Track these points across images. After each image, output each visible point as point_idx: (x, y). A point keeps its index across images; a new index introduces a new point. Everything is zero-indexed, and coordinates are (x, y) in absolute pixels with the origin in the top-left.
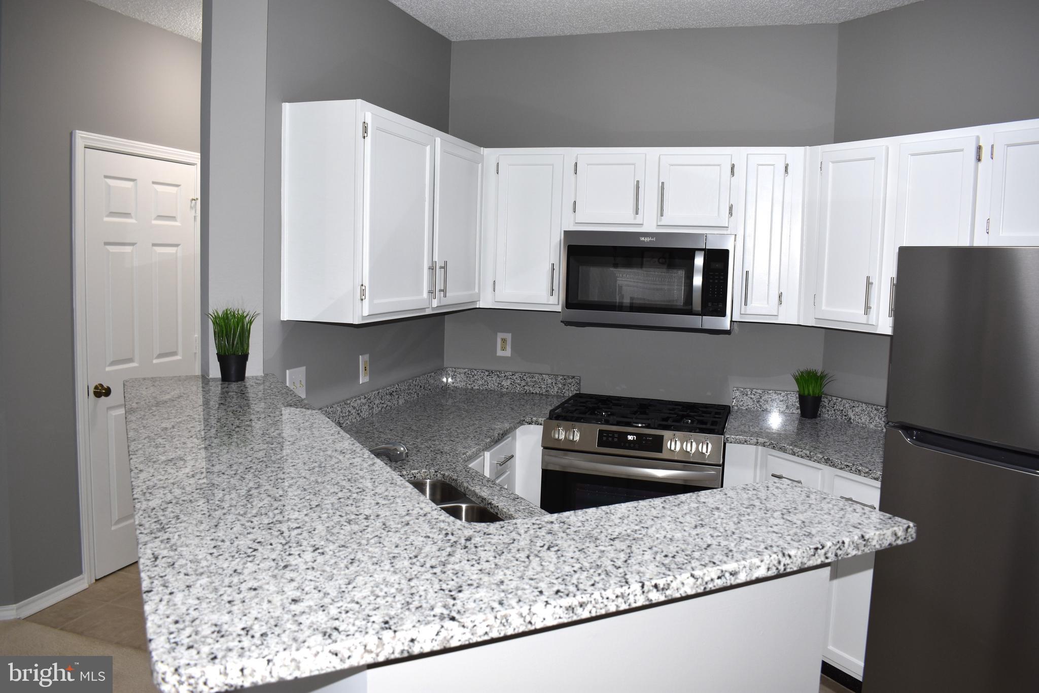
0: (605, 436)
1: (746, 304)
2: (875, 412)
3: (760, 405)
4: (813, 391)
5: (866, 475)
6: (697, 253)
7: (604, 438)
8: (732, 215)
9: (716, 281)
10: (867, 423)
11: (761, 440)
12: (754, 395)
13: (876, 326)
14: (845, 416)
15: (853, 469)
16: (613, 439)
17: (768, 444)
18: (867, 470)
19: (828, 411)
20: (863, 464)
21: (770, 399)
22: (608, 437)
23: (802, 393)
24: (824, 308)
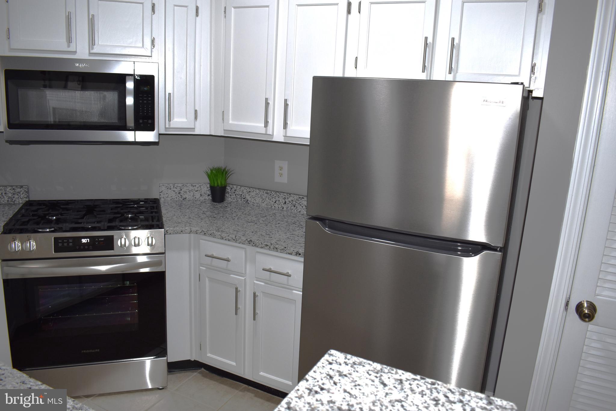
0: (60, 243)
1: (170, 120)
2: (266, 195)
3: (181, 196)
4: (221, 183)
5: (282, 251)
6: (127, 77)
7: (60, 245)
8: (154, 47)
9: (145, 102)
10: (260, 203)
11: (194, 229)
12: (176, 188)
13: (273, 135)
14: (244, 198)
15: (272, 247)
16: (68, 244)
17: (200, 231)
18: (283, 248)
19: (231, 195)
20: (278, 242)
21: (188, 190)
22: (63, 243)
23: (212, 185)
24: (231, 122)
